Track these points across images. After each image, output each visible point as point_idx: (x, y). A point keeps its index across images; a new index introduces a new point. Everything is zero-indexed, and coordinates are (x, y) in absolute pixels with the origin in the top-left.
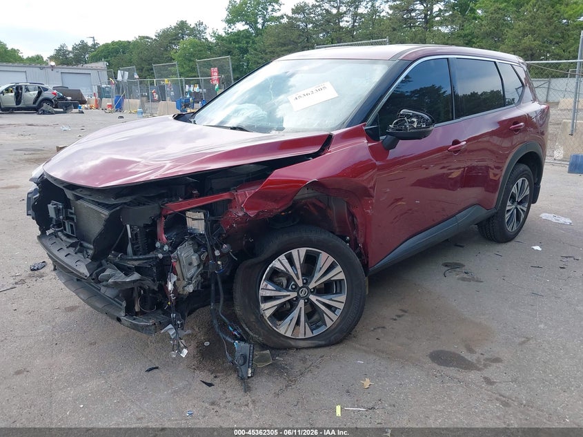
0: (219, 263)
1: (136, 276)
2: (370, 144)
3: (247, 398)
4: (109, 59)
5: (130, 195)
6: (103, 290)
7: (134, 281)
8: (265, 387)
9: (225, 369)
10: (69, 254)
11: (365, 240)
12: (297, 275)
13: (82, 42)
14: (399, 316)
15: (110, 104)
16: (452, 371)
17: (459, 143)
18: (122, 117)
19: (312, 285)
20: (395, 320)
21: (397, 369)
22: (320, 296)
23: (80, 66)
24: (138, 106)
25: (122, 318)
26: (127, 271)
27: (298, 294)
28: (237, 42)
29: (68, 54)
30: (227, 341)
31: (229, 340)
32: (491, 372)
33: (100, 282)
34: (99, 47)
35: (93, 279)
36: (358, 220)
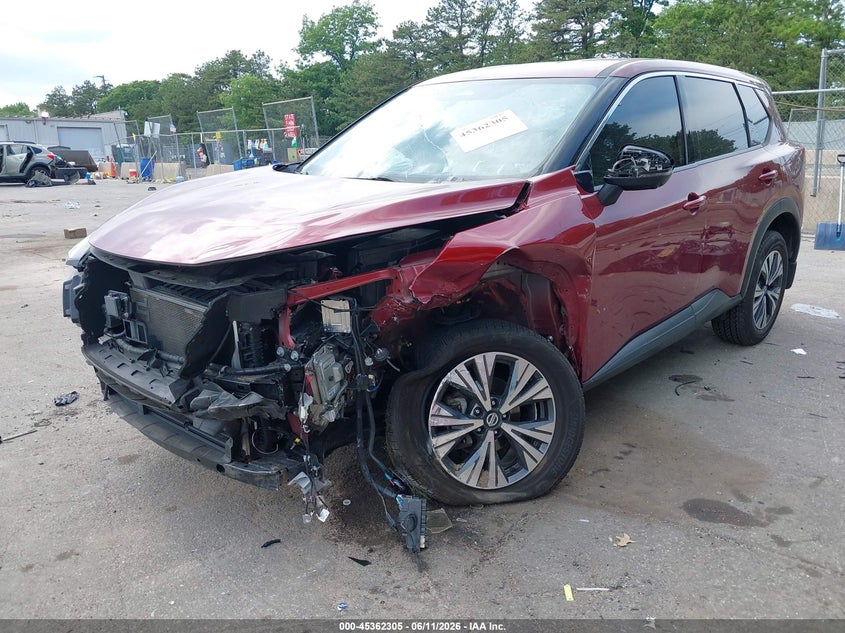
0: (371, 377)
1: (254, 398)
2: (583, 197)
3: (425, 580)
4: (128, 106)
5: (240, 277)
6: (197, 422)
7: (248, 407)
8: (450, 563)
9: (382, 539)
10: (137, 371)
11: (578, 339)
12: (483, 393)
13: (88, 83)
14: (626, 453)
15: (134, 170)
16: (723, 529)
17: (697, 197)
18: (154, 189)
19: (505, 409)
20: (620, 458)
21: (641, 528)
22: (517, 425)
23: (85, 118)
24: (176, 172)
25: (224, 465)
26: (239, 391)
27: (485, 422)
28: (316, 79)
29: (67, 101)
30: (385, 497)
31: (389, 493)
32: (780, 527)
33: (191, 411)
34: (112, 90)
35: (181, 407)
36: (569, 310)
